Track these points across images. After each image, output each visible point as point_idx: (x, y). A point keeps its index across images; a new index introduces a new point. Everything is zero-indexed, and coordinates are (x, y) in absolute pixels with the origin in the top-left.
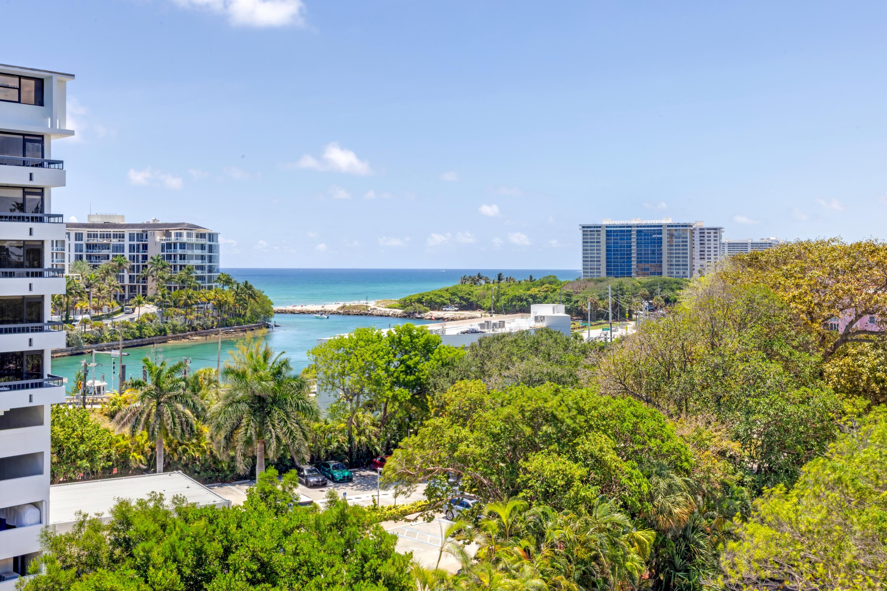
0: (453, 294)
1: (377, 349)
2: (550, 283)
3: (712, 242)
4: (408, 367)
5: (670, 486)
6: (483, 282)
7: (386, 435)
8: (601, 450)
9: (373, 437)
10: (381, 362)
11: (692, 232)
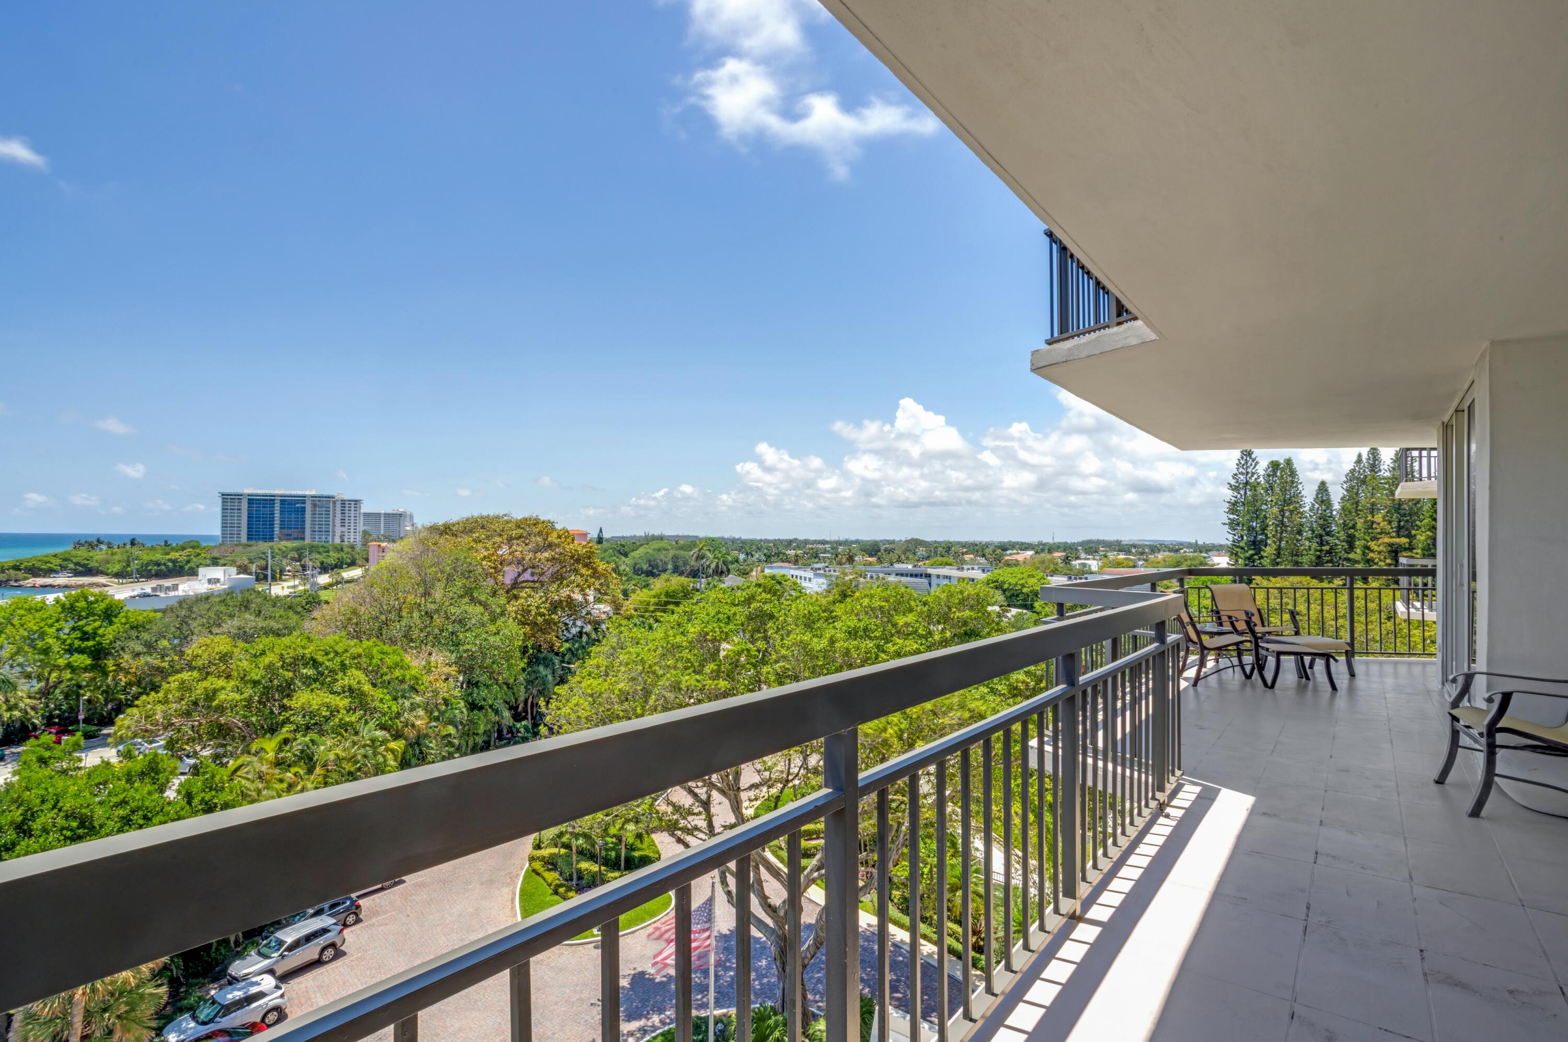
0: (65, 560)
1: (45, 616)
2: (193, 547)
3: (352, 512)
4: (85, 633)
5: (412, 704)
6: (104, 547)
7: (48, 706)
8: (359, 683)
9: (29, 710)
10: (52, 631)
11: (334, 503)
